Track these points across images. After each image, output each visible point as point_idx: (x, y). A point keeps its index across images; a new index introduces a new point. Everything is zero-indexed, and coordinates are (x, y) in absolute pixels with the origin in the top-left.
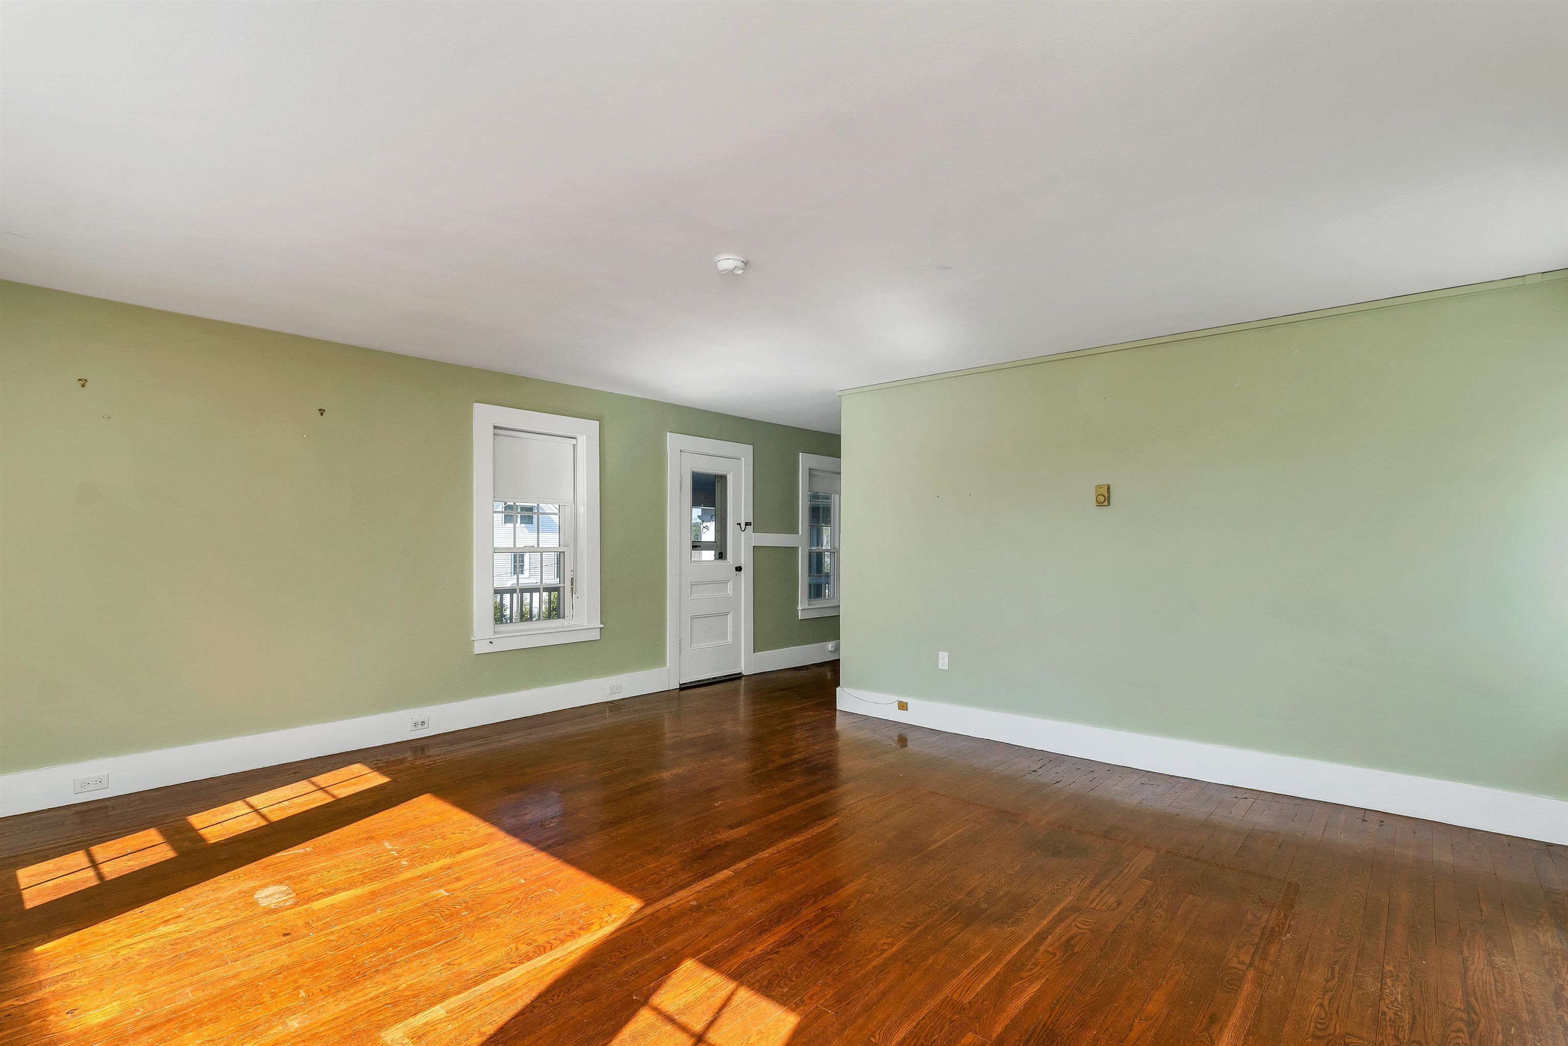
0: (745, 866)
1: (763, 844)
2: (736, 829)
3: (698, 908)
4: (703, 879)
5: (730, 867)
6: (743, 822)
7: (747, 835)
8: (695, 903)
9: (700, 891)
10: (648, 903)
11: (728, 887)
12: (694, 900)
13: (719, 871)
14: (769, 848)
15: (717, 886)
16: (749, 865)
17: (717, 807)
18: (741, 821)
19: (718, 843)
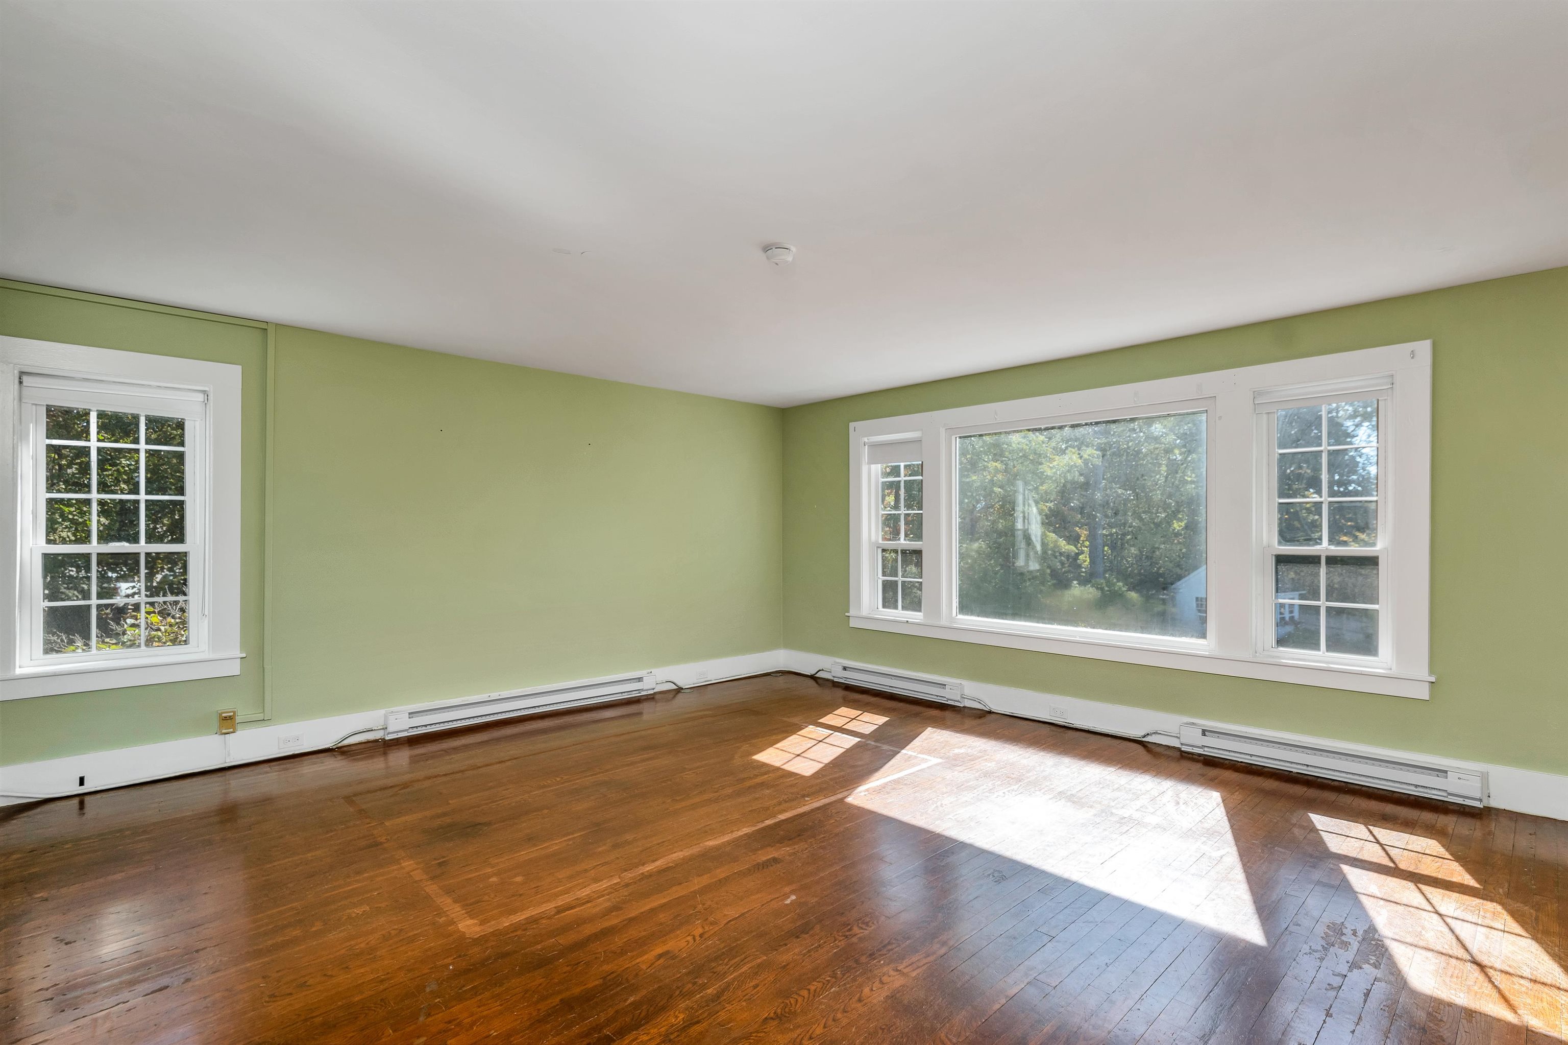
0: (766, 821)
1: (745, 840)
2: (770, 859)
3: (804, 796)
4: (803, 813)
5: (779, 822)
6: (761, 867)
7: (759, 850)
8: (806, 799)
9: (804, 805)
10: (842, 800)
11: (782, 807)
12: (808, 801)
13: (790, 818)
14: (740, 836)
15: (791, 808)
16: (763, 821)
17: (793, 892)
18: (763, 868)
19: (791, 842)
